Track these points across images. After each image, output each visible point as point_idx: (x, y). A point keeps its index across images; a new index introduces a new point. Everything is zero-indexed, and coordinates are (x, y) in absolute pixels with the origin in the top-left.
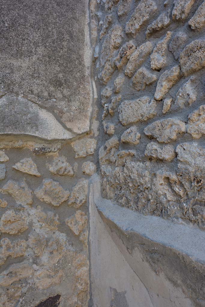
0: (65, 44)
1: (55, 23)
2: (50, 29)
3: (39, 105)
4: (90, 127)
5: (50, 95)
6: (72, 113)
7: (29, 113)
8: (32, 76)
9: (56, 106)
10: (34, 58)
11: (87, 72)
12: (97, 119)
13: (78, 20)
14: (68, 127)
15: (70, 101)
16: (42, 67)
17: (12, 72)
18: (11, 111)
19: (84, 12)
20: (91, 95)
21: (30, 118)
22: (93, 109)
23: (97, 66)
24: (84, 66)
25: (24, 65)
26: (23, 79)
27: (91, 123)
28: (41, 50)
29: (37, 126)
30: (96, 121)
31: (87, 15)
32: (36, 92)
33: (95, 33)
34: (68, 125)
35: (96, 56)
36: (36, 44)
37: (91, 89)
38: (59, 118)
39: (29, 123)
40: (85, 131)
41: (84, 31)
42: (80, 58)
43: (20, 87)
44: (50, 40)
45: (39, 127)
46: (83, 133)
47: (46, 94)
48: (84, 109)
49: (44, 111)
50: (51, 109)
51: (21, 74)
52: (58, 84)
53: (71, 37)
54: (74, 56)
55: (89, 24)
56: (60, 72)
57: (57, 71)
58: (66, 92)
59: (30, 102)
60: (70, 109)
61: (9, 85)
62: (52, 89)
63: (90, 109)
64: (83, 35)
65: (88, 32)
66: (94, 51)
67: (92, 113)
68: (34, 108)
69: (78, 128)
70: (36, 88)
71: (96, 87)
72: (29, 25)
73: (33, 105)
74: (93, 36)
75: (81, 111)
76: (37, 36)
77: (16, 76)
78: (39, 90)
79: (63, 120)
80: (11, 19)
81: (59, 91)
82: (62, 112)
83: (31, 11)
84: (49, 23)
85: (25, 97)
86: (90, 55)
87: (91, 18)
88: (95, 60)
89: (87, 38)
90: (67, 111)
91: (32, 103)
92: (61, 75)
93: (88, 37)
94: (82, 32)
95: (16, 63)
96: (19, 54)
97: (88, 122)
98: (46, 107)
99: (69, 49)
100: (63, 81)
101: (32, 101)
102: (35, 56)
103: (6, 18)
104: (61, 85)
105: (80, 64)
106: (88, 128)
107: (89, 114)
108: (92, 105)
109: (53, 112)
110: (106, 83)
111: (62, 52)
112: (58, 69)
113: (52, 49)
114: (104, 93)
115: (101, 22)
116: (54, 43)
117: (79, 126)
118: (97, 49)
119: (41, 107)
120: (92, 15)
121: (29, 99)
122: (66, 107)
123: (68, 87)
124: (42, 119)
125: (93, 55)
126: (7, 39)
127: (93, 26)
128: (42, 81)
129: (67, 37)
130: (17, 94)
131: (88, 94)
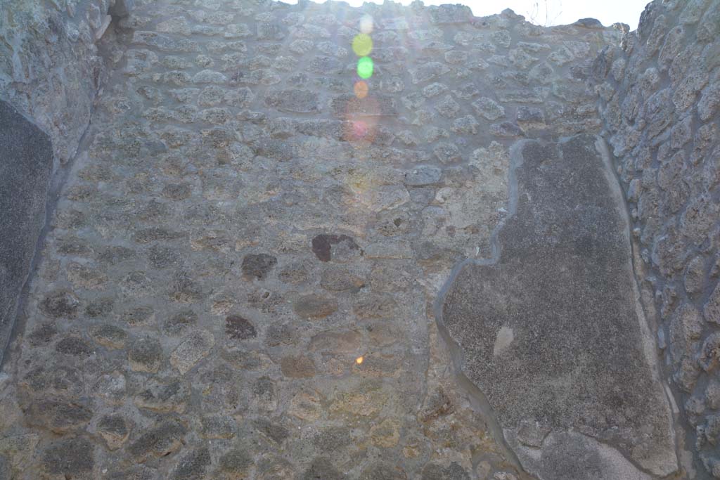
0: (613, 339)
1: (594, 314)
2: (589, 324)
3: (597, 439)
4: (679, 464)
5: (608, 421)
6: (645, 444)
7: (586, 452)
8: (580, 397)
9: (620, 436)
10: (578, 371)
11: (655, 375)
12: (687, 448)
13: (624, 299)
14: (644, 467)
15: (638, 425)
16: (591, 382)
17: (554, 398)
18: (562, 452)
19: (630, 284)
20: (669, 410)
21: (588, 460)
22: (676, 433)
23: (668, 363)
24: (647, 366)
25: (566, 385)
26: (569, 405)
27: (679, 456)
28: (583, 358)
29: (599, 470)
30: (686, 452)
31: (635, 288)
32: (588, 420)
33: (652, 310)
34: (644, 464)
35: (663, 345)
36: (576, 352)
37: (666, 401)
38: (627, 455)
39: (588, 468)
40: (672, 470)
41: (635, 313)
42: (639, 355)
43: (568, 416)
44: (592, 341)
45: (603, 471)
46: (668, 475)
47: (602, 421)
48: (662, 435)
49: (605, 446)
50: (614, 443)
51: (566, 397)
52: (616, 402)
53: (619, 326)
54: (630, 355)
55: (641, 300)
56: (615, 383)
57: (611, 383)
58: (629, 412)
59: (584, 436)
60: (642, 439)
61: (553, 416)
62: (609, 411)
63: (672, 434)
64: (636, 319)
65: (643, 313)
66: (657, 337)
67: (677, 440)
68: (591, 444)
69: (660, 467)
70: (588, 414)
71: (674, 394)
72: (562, 326)
73: (589, 440)
74: (649, 315)
75: (659, 438)
76: (575, 339)
77: (560, 402)
78: (592, 416)
79: (635, 456)
80: (540, 326)
81: (620, 413)
82: (630, 445)
83: (561, 307)
84: (587, 317)
85: (577, 429)
86: (652, 347)
87: (640, 287)
88: (661, 353)
89: (642, 322)
90: (638, 443)
91: (586, 437)
92: (617, 389)
93: (643, 319)
94: (632, 314)
95: (556, 383)
96: (558, 371)
97: (673, 456)
98: (606, 441)
99: (621, 346)
100: (622, 397)
101: (587, 435)
102: (578, 368)
103: (535, 326)
104: (620, 403)
105: (641, 365)
106: (676, 465)
107: (673, 442)
108: (674, 427)
109: (618, 447)
110: (690, 390)
111: (611, 353)
112: (612, 380)
113: (597, 353)
114: (691, 407)
115: (658, 293)
116: (598, 343)
117: (661, 463)
118: (662, 335)
119: (600, 441)
120: (640, 282)
121: (582, 431)
122: (634, 436)
123: (631, 404)
124: (605, 459)
125: (658, 345)
126: (540, 353)
127: (647, 299)
128: (594, 402)
129: (614, 329)
130: (566, 428)
131: (664, 409)
